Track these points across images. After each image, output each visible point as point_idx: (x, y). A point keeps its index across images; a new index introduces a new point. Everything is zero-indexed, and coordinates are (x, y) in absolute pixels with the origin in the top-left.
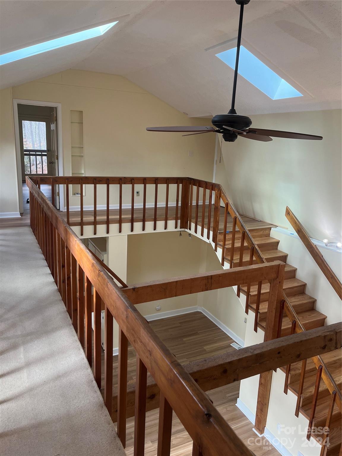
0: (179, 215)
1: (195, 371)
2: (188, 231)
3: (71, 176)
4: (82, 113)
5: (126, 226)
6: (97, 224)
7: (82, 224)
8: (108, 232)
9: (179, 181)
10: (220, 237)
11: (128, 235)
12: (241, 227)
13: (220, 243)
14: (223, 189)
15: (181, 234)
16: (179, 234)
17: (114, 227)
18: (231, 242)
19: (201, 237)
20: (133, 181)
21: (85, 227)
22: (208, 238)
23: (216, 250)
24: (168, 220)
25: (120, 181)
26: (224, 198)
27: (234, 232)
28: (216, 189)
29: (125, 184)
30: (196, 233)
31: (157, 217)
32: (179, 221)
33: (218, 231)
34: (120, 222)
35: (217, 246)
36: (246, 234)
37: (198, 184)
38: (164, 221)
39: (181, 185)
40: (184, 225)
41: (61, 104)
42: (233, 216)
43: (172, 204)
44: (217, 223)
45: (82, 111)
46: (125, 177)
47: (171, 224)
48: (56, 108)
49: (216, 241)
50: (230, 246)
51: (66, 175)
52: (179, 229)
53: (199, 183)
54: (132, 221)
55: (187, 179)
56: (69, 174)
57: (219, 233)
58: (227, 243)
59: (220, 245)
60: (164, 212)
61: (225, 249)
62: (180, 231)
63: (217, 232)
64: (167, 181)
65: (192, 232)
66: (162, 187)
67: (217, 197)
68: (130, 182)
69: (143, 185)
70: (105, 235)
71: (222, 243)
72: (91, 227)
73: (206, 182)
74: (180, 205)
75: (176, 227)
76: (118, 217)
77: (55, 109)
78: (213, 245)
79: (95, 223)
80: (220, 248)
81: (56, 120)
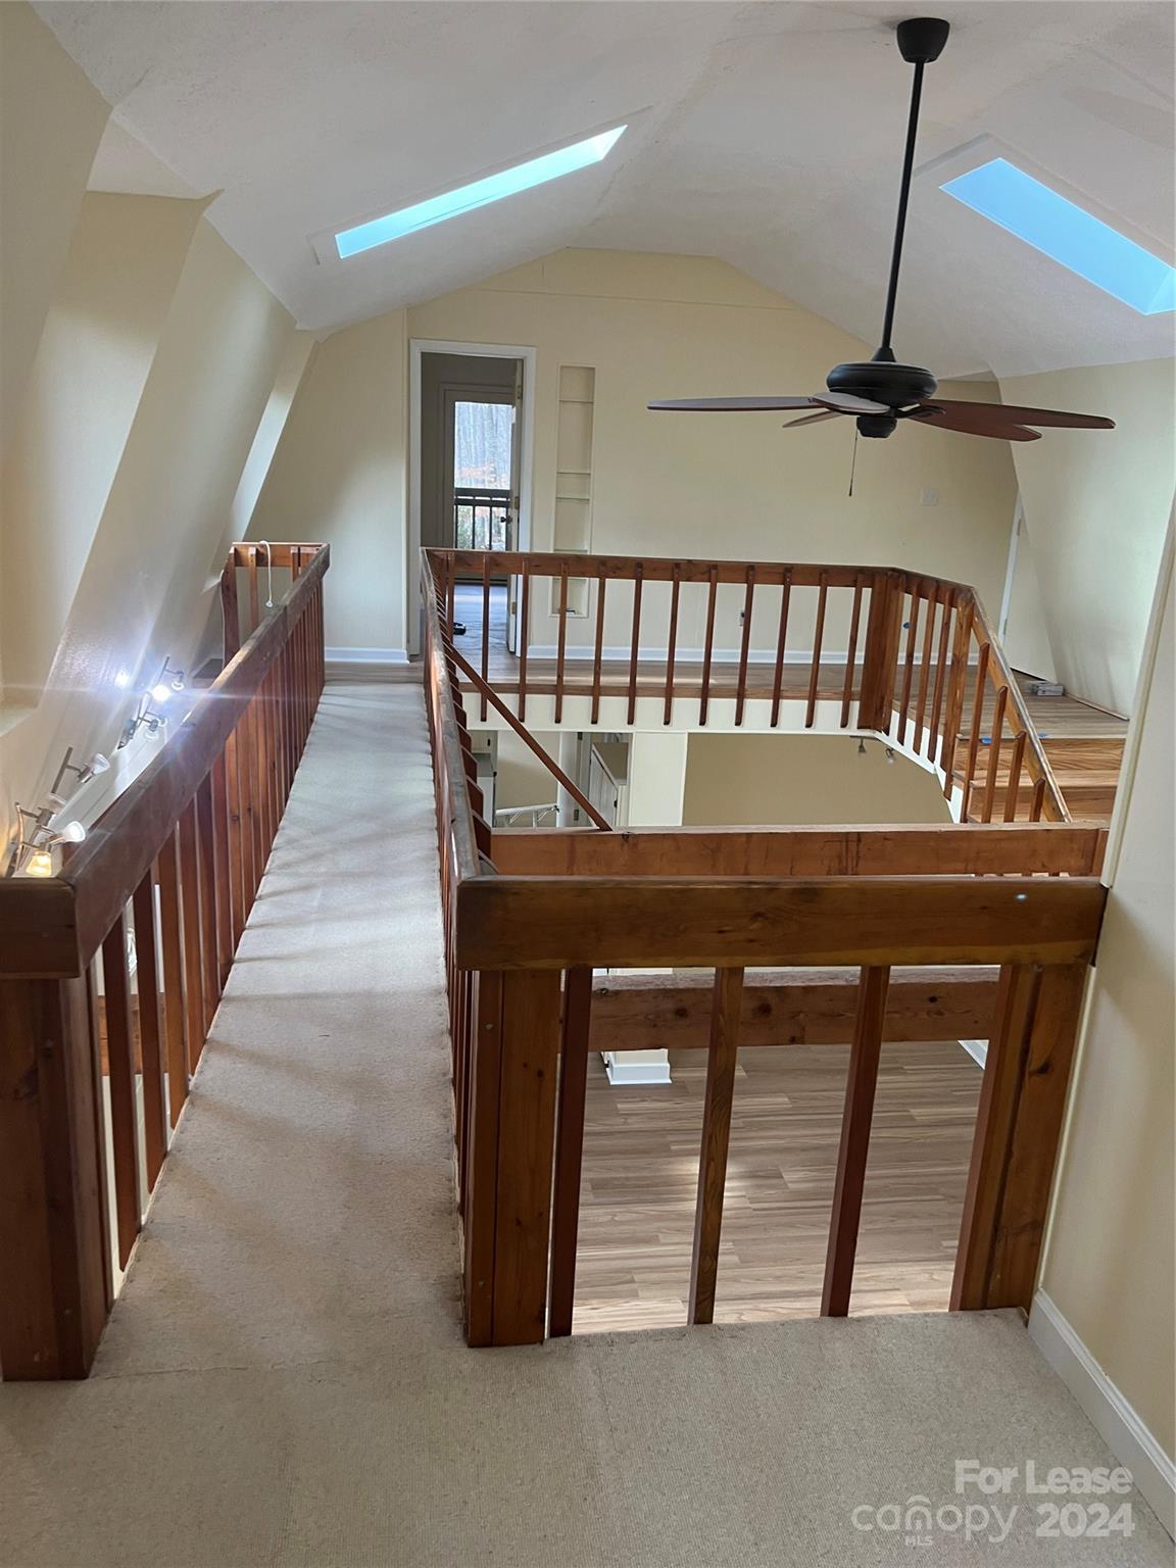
0: (856, 688)
1: (681, 987)
2: (881, 736)
3: (552, 552)
4: (594, 374)
5: (686, 708)
6: (600, 695)
7: (559, 690)
8: (631, 721)
9: (860, 577)
10: (961, 753)
11: (690, 734)
12: (1018, 722)
13: (960, 772)
14: (981, 603)
15: (861, 747)
16: (858, 750)
17: (650, 707)
18: (985, 773)
19: (912, 756)
20: (714, 572)
21: (565, 698)
22: (932, 758)
23: (948, 795)
24: (818, 699)
25: (676, 571)
26: (981, 630)
27: (998, 742)
28: (959, 601)
29: (689, 580)
30: (903, 744)
31: (782, 688)
32: (856, 706)
33: (959, 735)
34: (669, 692)
35: (952, 780)
36: (1027, 740)
37: (914, 589)
38: (807, 702)
39: (867, 592)
40: (874, 718)
41: (534, 349)
42: (998, 686)
43: (835, 654)
44: (956, 708)
45: (594, 369)
46: (689, 561)
47: (829, 711)
48: (523, 360)
49: (948, 766)
50: (983, 784)
51: (536, 551)
52: (853, 729)
53: (919, 585)
54: (705, 693)
55: (890, 573)
56: (547, 547)
57: (961, 740)
58: (977, 773)
59: (960, 778)
60: (808, 676)
61: (971, 790)
62: (862, 738)
63: (955, 737)
64: (824, 576)
65: (891, 740)
66: (805, 596)
67: (962, 627)
68: (706, 576)
69: (746, 585)
70: (621, 727)
71: (963, 773)
72: (586, 701)
73: (938, 581)
74: (860, 660)
75: (844, 725)
76: (664, 680)
77: (519, 364)
78: (942, 776)
79: (596, 692)
80: (959, 786)
81: (521, 397)
